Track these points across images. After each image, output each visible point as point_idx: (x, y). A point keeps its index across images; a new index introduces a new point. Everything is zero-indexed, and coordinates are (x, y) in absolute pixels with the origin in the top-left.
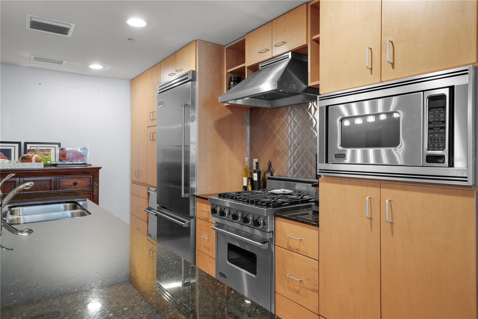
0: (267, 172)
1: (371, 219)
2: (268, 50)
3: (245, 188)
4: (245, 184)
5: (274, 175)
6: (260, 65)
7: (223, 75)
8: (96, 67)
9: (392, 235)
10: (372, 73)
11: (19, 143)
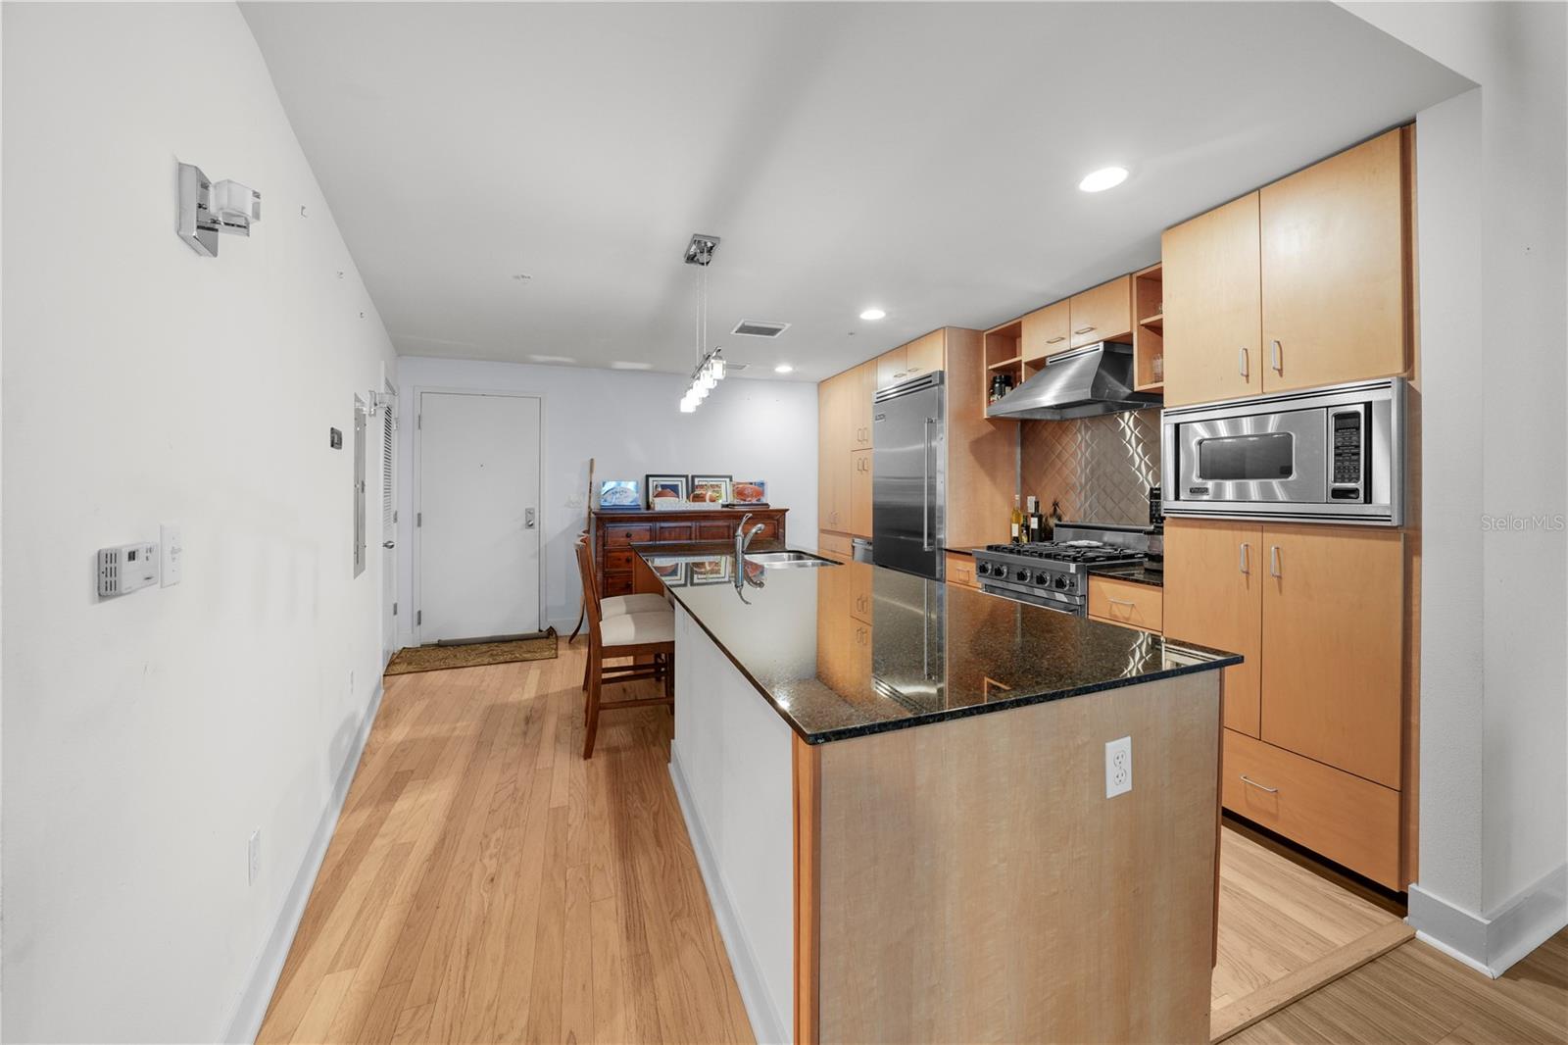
0: (1051, 516)
1: (1247, 573)
2: (1063, 339)
3: (1016, 539)
4: (1015, 534)
5: (1065, 519)
6: (1049, 360)
7: (981, 374)
8: (784, 369)
9: (1281, 591)
10: (1248, 382)
11: (686, 477)
